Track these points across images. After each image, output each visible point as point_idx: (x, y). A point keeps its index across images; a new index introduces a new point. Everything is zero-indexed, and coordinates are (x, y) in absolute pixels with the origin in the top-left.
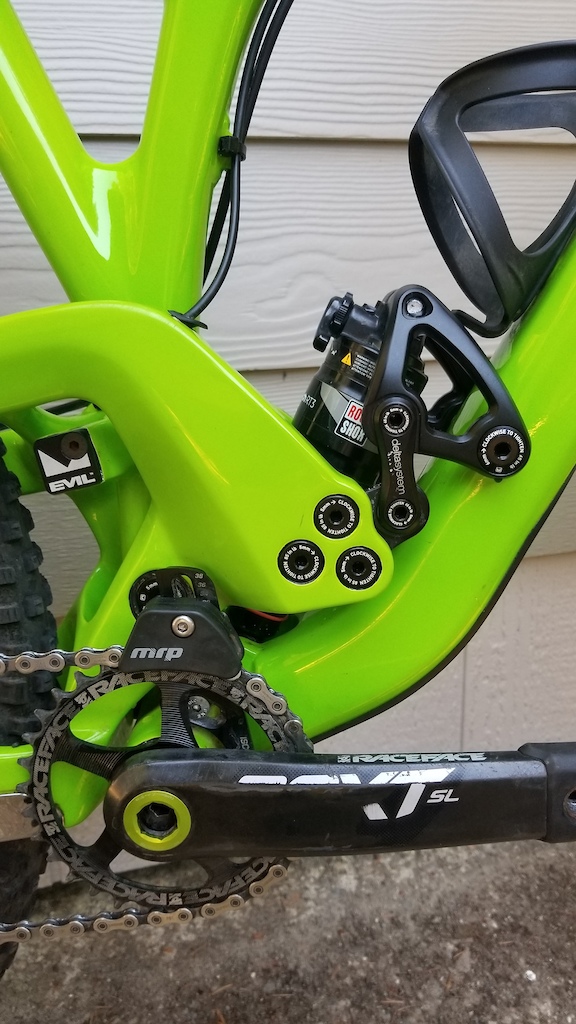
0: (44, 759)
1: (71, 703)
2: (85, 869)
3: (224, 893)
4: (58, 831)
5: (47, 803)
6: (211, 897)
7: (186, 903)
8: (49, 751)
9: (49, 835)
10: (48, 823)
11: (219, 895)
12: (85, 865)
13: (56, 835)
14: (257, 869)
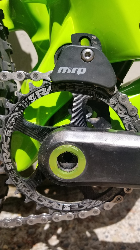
0: (9, 129)
1: (26, 100)
2: (24, 189)
3: (91, 207)
4: (13, 168)
5: (8, 153)
6: (84, 208)
7: (72, 210)
8: (12, 125)
9: (8, 169)
10: (8, 163)
11: (88, 207)
12: (24, 186)
13: (11, 170)
14: (109, 196)
